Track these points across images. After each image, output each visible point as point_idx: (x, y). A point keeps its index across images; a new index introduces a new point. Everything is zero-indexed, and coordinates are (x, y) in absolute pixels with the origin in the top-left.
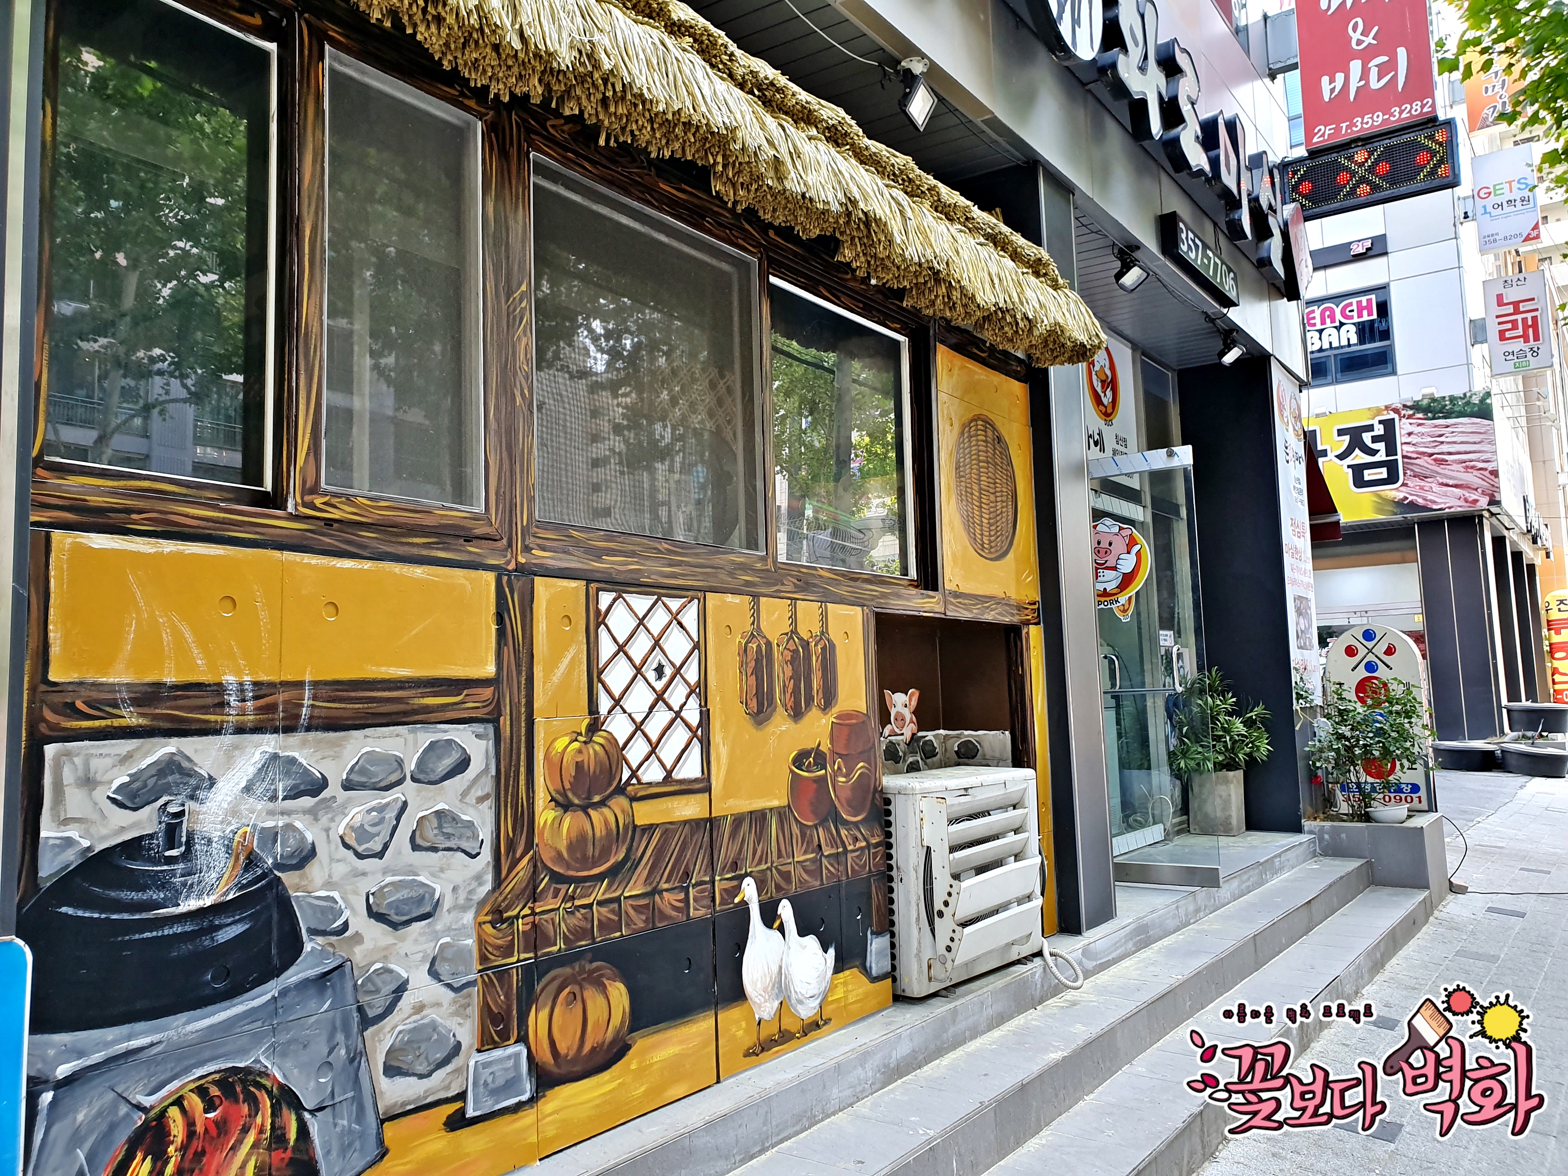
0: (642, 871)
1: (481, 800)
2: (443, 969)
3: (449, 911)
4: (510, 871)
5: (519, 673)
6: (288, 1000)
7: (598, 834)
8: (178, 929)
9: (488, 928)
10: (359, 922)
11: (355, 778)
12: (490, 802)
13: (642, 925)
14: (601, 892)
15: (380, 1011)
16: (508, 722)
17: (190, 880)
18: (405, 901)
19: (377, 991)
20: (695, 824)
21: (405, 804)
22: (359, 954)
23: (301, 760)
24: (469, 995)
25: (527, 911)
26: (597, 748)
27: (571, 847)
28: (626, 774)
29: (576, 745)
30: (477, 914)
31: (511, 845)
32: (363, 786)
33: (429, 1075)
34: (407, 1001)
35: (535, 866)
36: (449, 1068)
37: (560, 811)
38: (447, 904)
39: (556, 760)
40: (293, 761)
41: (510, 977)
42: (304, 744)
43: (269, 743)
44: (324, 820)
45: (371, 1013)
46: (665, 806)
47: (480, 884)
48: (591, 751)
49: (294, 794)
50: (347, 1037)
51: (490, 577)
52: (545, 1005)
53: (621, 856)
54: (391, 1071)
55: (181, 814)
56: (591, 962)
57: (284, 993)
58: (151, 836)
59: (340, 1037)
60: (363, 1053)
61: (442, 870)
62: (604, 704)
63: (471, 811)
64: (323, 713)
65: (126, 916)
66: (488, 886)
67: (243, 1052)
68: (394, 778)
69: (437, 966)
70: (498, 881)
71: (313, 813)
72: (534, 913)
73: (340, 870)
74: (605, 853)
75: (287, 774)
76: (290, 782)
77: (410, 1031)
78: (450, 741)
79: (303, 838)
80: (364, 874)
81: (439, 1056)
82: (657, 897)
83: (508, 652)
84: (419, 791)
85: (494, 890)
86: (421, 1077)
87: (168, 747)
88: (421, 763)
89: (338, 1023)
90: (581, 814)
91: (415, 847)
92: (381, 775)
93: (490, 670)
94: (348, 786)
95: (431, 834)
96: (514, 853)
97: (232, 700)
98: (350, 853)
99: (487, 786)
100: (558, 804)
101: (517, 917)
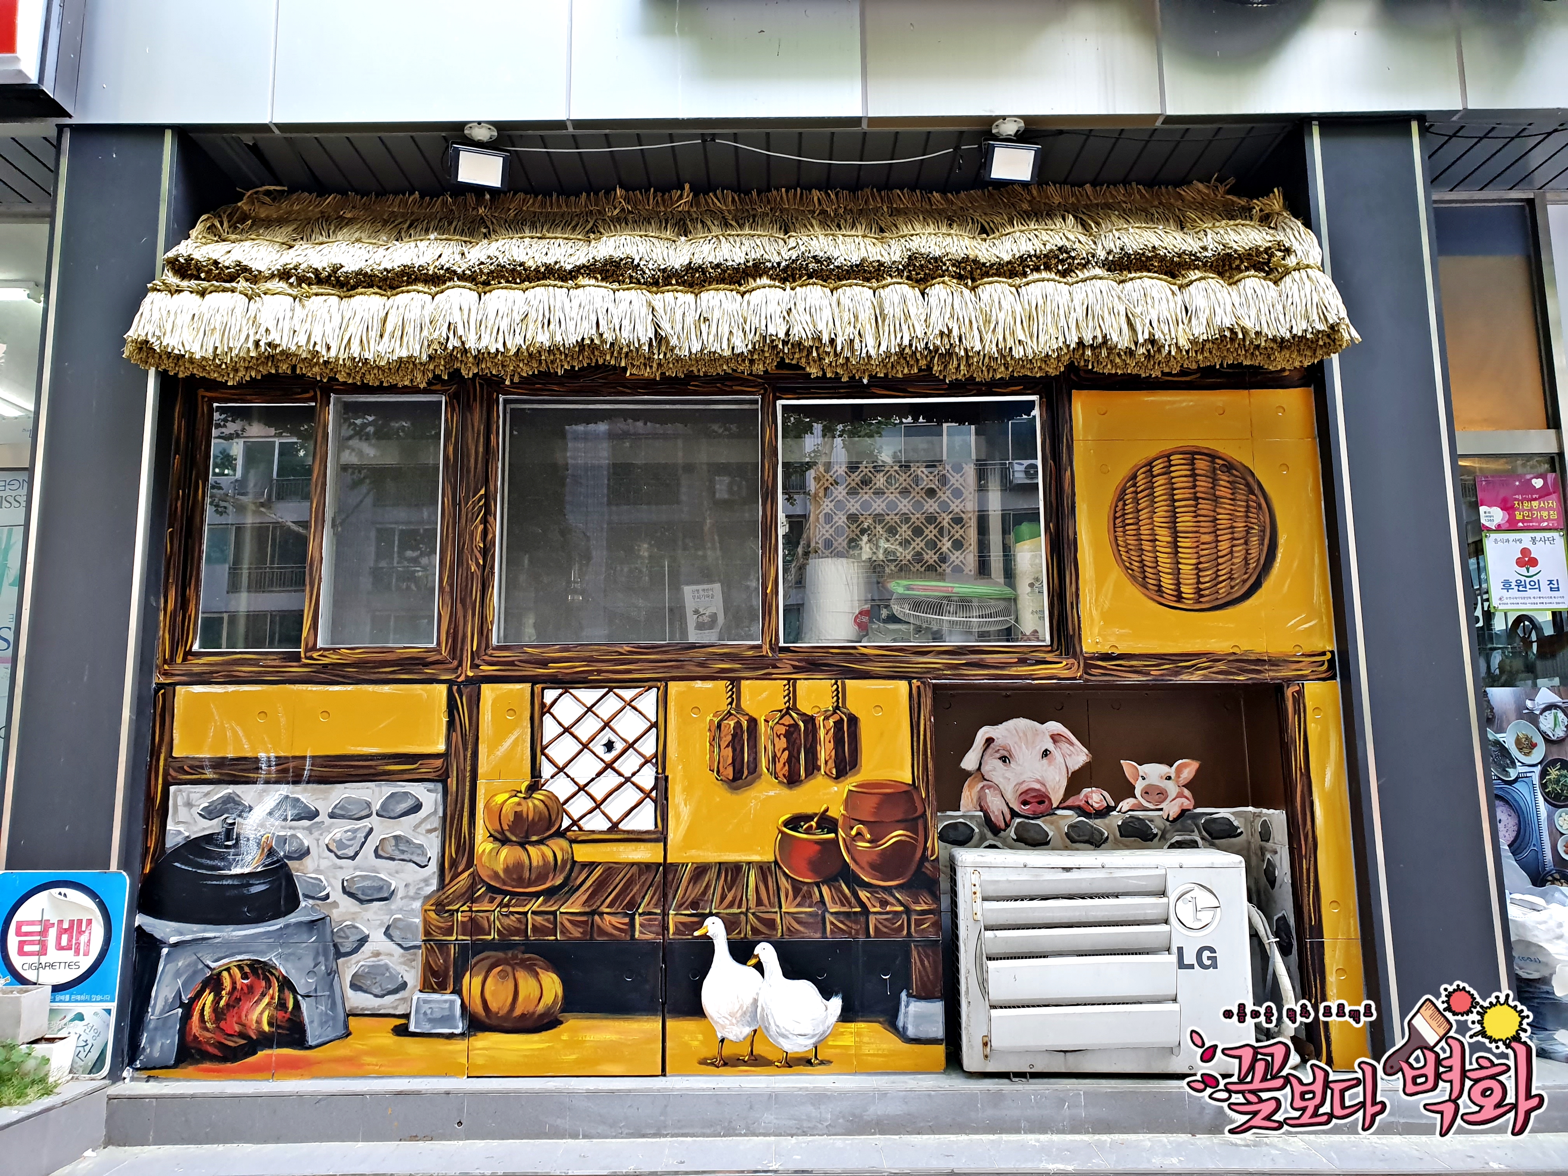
0: (581, 896)
1: (430, 831)
2: (395, 933)
3: (402, 898)
4: (451, 880)
5: (465, 749)
6: (289, 931)
7: (535, 863)
8: (230, 882)
9: (433, 915)
10: (336, 895)
11: (337, 811)
12: (438, 833)
13: (579, 935)
14: (536, 905)
15: (348, 950)
16: (455, 782)
17: (237, 858)
18: (369, 888)
19: (347, 938)
20: (646, 867)
21: (371, 830)
22: (335, 914)
23: (303, 799)
24: (415, 954)
25: (465, 908)
26: (537, 802)
27: (507, 870)
28: (566, 822)
29: (516, 799)
30: (424, 904)
31: (454, 863)
32: (343, 817)
33: (383, 996)
34: (367, 948)
35: (474, 879)
36: (397, 996)
37: (497, 845)
38: (400, 894)
39: (496, 809)
40: (298, 800)
41: (449, 950)
42: (305, 790)
43: (284, 790)
44: (316, 834)
45: (343, 950)
46: (609, 849)
47: (427, 885)
48: (530, 804)
49: (298, 818)
50: (326, 960)
51: (443, 688)
52: (478, 975)
53: (558, 882)
54: (354, 986)
55: (234, 824)
56: (523, 953)
57: (287, 926)
58: (218, 834)
59: (321, 959)
60: (337, 971)
61: (397, 872)
62: (547, 770)
63: (421, 837)
64: (317, 774)
65: (204, 872)
66: (434, 887)
67: (263, 953)
68: (363, 813)
69: (391, 931)
70: (442, 885)
71: (309, 829)
72: (471, 910)
73: (324, 864)
74: (542, 877)
75: (294, 807)
76: (296, 812)
77: (369, 966)
78: (406, 793)
79: (302, 843)
80: (341, 868)
81: (391, 987)
82: (597, 917)
83: (456, 737)
84: (382, 822)
85: (438, 890)
86: (376, 996)
87: (229, 789)
88: (383, 805)
89: (320, 950)
90: (519, 849)
91: (378, 856)
92: (355, 811)
93: (441, 748)
94: (332, 816)
95: (390, 848)
96: (457, 868)
97: (264, 766)
98: (332, 855)
99: (436, 822)
100: (496, 839)
101: (457, 911)
